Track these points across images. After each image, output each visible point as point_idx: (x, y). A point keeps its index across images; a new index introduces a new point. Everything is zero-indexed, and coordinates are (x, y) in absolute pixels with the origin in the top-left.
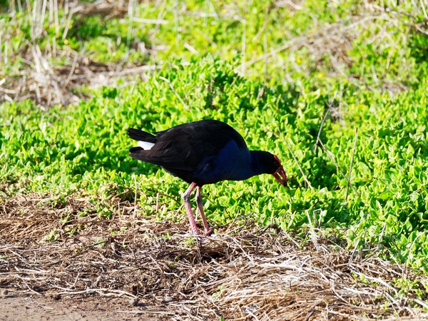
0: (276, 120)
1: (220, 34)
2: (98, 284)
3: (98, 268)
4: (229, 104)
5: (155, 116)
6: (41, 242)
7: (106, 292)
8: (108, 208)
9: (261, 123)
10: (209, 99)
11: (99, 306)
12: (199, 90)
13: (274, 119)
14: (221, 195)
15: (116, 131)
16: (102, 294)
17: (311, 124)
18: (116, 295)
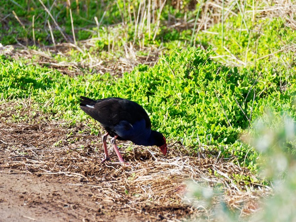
0: (223, 86)
1: (247, 41)
2: (68, 169)
3: (72, 161)
4: (199, 76)
5: (158, 82)
6: (53, 147)
7: (69, 174)
8: (98, 130)
9: (214, 88)
10: (187, 72)
11: (60, 181)
12: (182, 66)
13: (222, 86)
14: (168, 126)
15: (135, 90)
16: (67, 175)
17: (243, 90)
18: (74, 176)
